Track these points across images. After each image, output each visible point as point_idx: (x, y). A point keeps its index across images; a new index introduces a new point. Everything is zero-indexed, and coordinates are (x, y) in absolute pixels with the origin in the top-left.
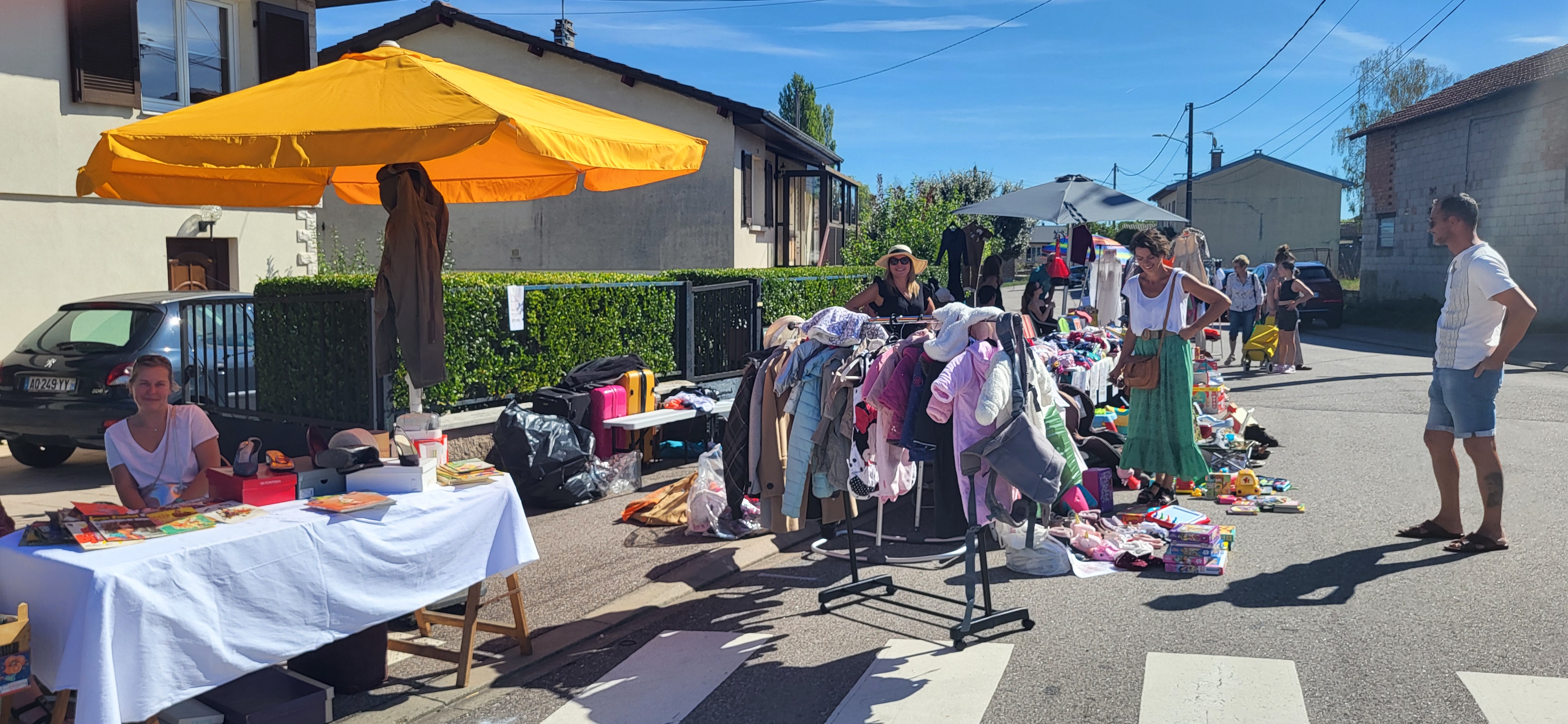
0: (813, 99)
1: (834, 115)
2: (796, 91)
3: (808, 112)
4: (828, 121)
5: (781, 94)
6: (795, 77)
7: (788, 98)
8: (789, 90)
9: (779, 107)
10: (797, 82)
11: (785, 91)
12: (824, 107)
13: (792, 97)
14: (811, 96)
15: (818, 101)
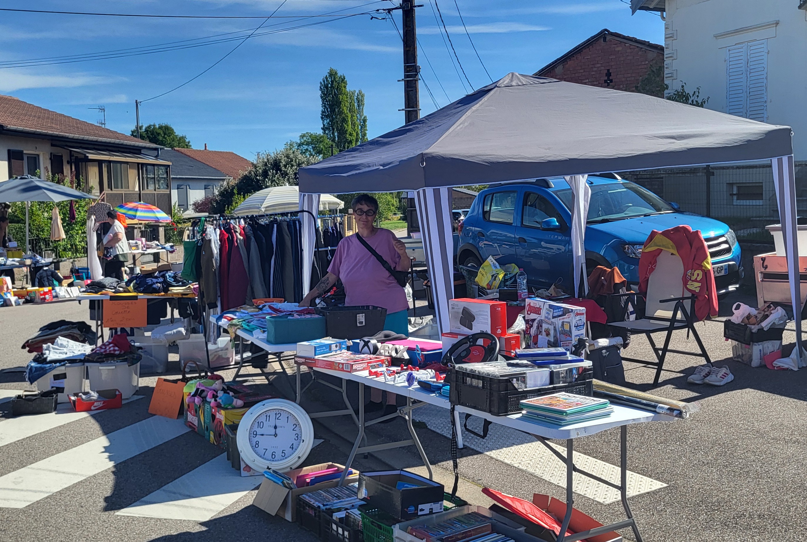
0: (345, 87)
1: (365, 98)
2: (332, 81)
3: (341, 97)
4: (360, 102)
5: (321, 83)
6: (331, 71)
7: (326, 87)
8: (327, 81)
9: (320, 92)
10: (332, 74)
11: (324, 81)
12: (357, 92)
13: (330, 85)
14: (343, 84)
15: (349, 88)
